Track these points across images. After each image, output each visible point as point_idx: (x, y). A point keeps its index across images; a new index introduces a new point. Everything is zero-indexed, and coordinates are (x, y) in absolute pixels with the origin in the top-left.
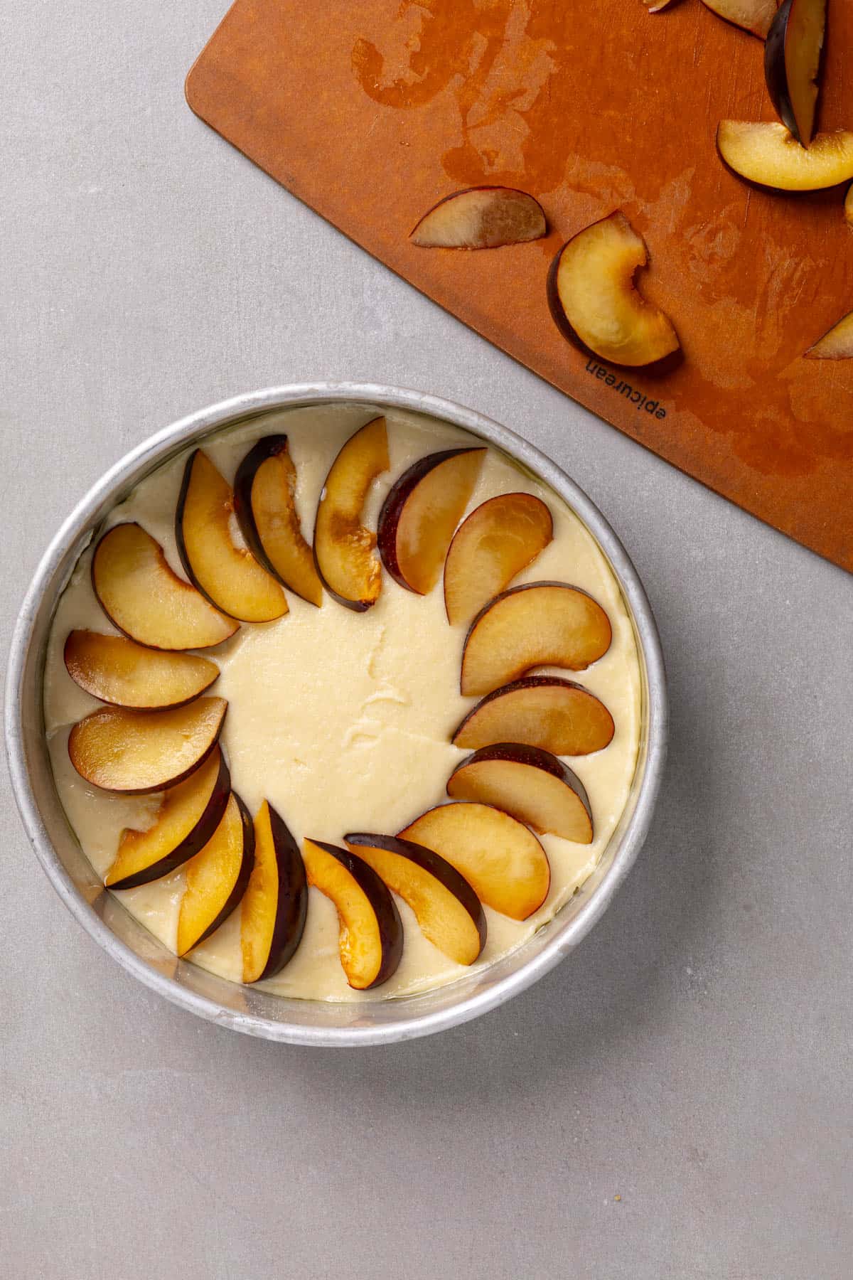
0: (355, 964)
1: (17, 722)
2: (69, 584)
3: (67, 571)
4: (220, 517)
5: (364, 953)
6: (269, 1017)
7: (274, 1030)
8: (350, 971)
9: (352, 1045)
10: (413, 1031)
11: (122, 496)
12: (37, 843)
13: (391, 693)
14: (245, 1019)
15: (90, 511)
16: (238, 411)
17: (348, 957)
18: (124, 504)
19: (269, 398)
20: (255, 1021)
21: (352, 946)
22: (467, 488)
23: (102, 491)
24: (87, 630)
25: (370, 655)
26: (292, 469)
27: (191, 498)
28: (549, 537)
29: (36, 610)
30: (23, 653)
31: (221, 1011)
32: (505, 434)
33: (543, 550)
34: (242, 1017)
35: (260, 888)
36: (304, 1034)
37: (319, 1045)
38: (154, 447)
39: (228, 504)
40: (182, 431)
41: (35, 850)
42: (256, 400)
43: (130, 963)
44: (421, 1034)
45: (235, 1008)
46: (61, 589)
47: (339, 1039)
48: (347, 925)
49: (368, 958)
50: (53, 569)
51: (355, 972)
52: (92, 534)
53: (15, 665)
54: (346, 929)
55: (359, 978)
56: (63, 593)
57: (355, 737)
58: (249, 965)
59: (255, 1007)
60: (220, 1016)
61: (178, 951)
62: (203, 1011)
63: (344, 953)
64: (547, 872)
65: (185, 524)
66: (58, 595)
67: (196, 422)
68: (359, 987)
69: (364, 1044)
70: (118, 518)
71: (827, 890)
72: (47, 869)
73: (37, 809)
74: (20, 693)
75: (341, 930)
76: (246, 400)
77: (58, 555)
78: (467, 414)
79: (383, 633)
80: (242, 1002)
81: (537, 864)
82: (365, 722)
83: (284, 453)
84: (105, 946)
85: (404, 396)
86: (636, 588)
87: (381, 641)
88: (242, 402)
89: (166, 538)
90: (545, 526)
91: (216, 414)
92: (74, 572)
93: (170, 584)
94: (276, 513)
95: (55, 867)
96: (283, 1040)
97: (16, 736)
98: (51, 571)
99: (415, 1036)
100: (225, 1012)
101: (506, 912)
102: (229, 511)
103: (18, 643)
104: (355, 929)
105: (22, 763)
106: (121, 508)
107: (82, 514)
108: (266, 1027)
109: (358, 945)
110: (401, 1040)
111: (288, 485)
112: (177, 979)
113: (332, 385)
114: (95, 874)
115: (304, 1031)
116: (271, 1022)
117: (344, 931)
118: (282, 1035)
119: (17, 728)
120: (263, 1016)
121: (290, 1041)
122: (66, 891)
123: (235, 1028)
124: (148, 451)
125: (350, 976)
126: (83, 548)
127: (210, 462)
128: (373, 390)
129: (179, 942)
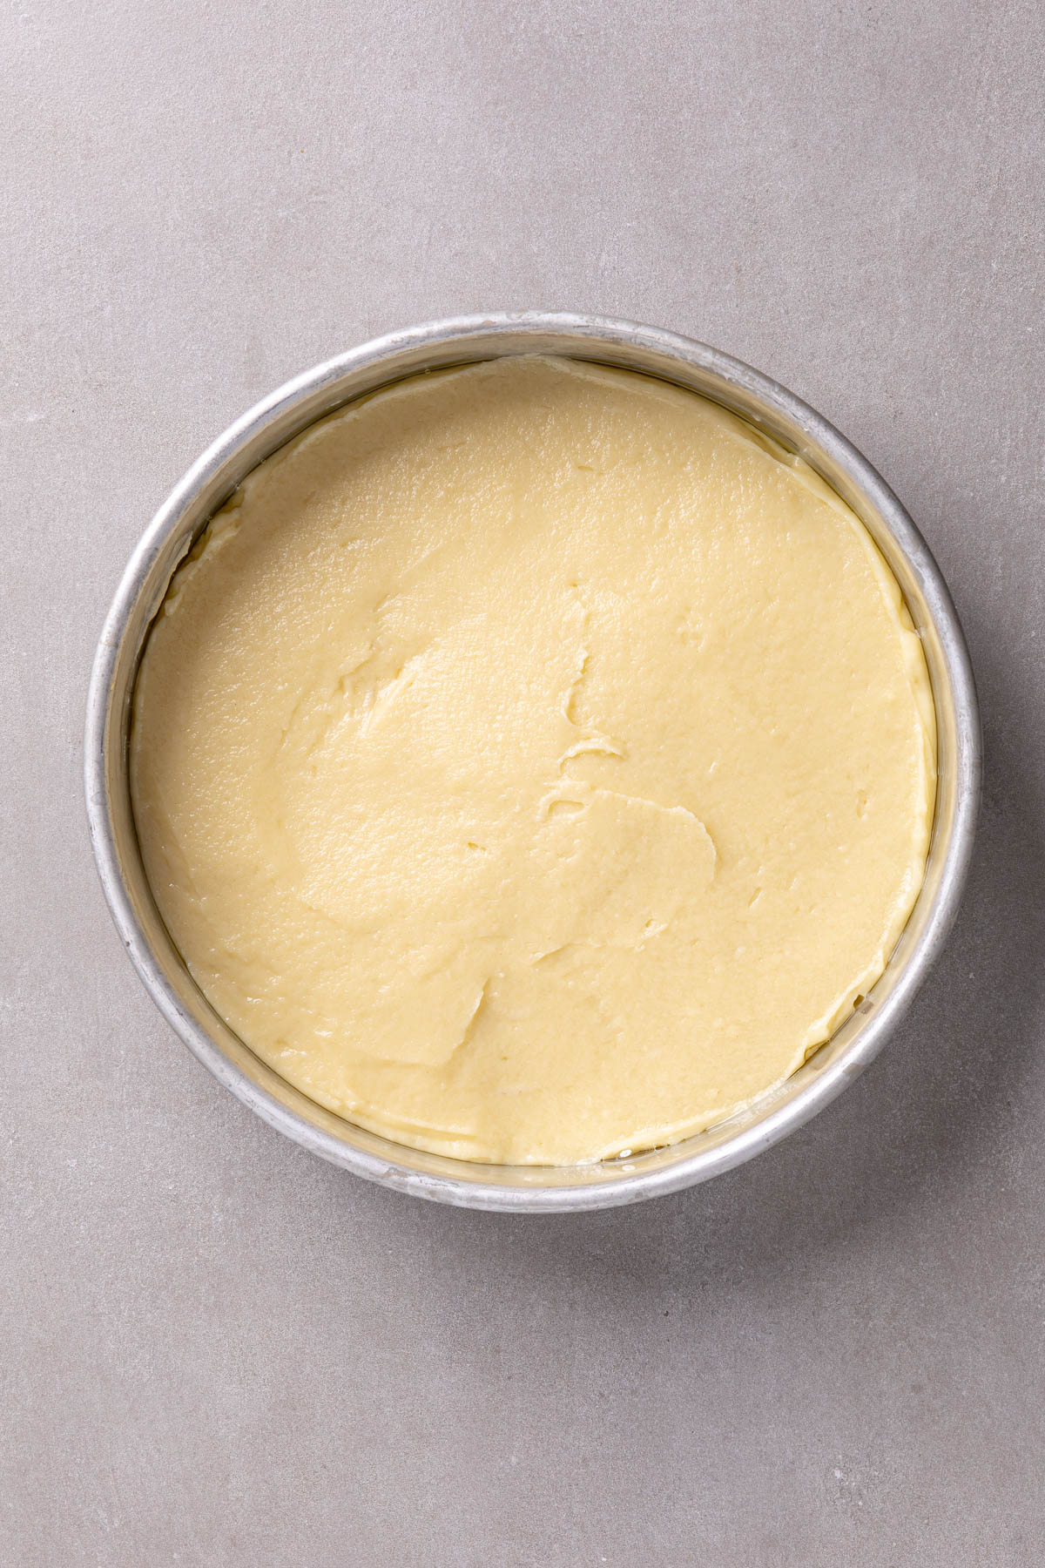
9: (567, 1209)
13: (598, 742)
14: (421, 1178)
20: (435, 1181)
25: (568, 692)
31: (390, 1169)
32: (750, 374)
36: (502, 1196)
47: (550, 1203)
53: (97, 706)
57: (554, 806)
60: (388, 1174)
62: (365, 1169)
67: (330, 373)
71: (1024, 1365)
72: (149, 983)
76: (398, 339)
79: (586, 661)
82: (564, 785)
84: (230, 1085)
86: (933, 578)
87: (584, 671)
91: (359, 360)
95: (159, 980)
96: (475, 1206)
99: (652, 1195)
100: (395, 1169)
103: (100, 677)
105: (110, 841)
113: (514, 316)
118: (474, 1199)
122: (176, 1012)
123: (410, 1192)
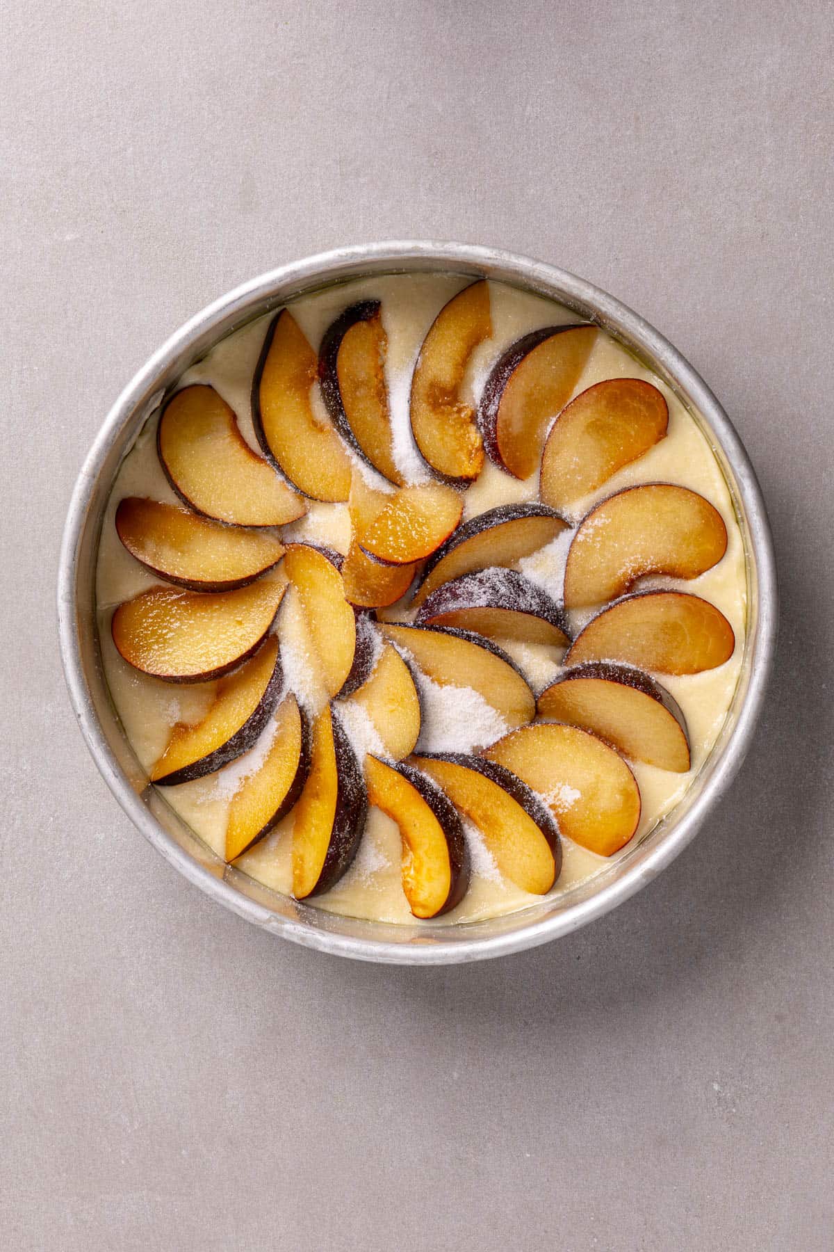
0: (419, 891)
1: (71, 587)
2: (133, 448)
3: (134, 431)
4: (302, 385)
5: (430, 878)
6: (321, 927)
7: (325, 941)
8: (413, 899)
10: (478, 953)
11: (198, 354)
12: (84, 720)
14: (295, 926)
15: (167, 363)
16: (335, 266)
17: (412, 883)
18: (200, 364)
19: (368, 253)
20: (305, 930)
21: (418, 871)
22: (575, 367)
23: (181, 342)
24: (148, 498)
26: (383, 336)
27: (272, 359)
28: (663, 433)
29: (101, 466)
30: (83, 512)
31: (270, 917)
33: (654, 445)
34: (293, 924)
35: (316, 796)
37: (374, 961)
38: (239, 298)
39: (312, 371)
40: (273, 282)
41: (81, 727)
42: (354, 254)
43: (175, 857)
44: (485, 956)
45: (286, 914)
46: (125, 453)
48: (412, 849)
49: (435, 886)
50: (121, 424)
51: (418, 900)
52: (163, 394)
54: (411, 853)
55: (424, 907)
56: (126, 456)
58: (299, 880)
59: (306, 918)
60: (269, 921)
61: (226, 856)
62: (252, 915)
63: (409, 879)
64: (638, 804)
65: (263, 386)
66: (122, 458)
67: (287, 275)
68: (423, 916)
69: (423, 963)
70: (191, 378)
72: (93, 748)
73: (86, 683)
74: (77, 555)
75: (404, 854)
77: (128, 409)
78: (582, 286)
80: (293, 913)
81: (627, 796)
83: (377, 319)
84: (150, 836)
85: (516, 261)
86: (752, 488)
88: (339, 255)
89: (240, 403)
90: (660, 419)
91: (311, 267)
92: (141, 435)
93: (242, 455)
94: (362, 382)
95: (101, 747)
96: (335, 952)
97: (70, 602)
98: (119, 426)
99: (479, 958)
100: (275, 918)
101: (590, 848)
102: (313, 379)
103: (78, 501)
104: (421, 852)
105: (73, 631)
106: (196, 367)
107: (158, 366)
108: (318, 937)
109: (424, 870)
110: (464, 961)
111: (377, 353)
112: (226, 880)
113: (438, 244)
114: (140, 765)
115: (359, 945)
116: (325, 933)
117: (407, 855)
118: (334, 947)
119: (71, 593)
120: (315, 926)
121: (343, 954)
122: (112, 774)
123: (285, 936)
124: (233, 302)
125: (413, 904)
126: (153, 408)
127: (296, 324)
128: (482, 253)
129: (228, 846)
